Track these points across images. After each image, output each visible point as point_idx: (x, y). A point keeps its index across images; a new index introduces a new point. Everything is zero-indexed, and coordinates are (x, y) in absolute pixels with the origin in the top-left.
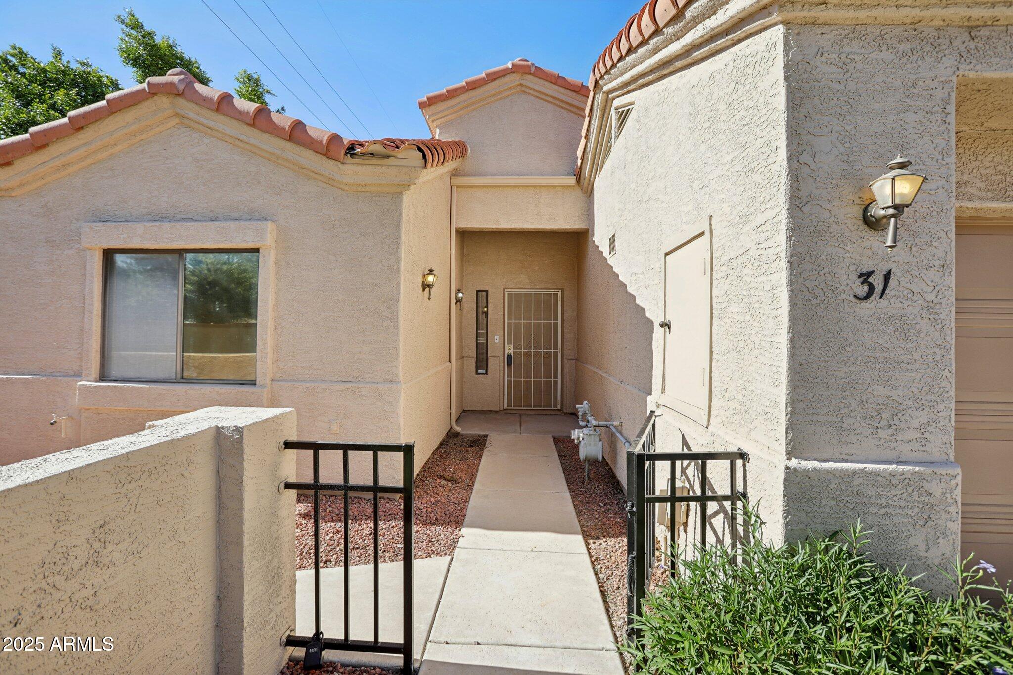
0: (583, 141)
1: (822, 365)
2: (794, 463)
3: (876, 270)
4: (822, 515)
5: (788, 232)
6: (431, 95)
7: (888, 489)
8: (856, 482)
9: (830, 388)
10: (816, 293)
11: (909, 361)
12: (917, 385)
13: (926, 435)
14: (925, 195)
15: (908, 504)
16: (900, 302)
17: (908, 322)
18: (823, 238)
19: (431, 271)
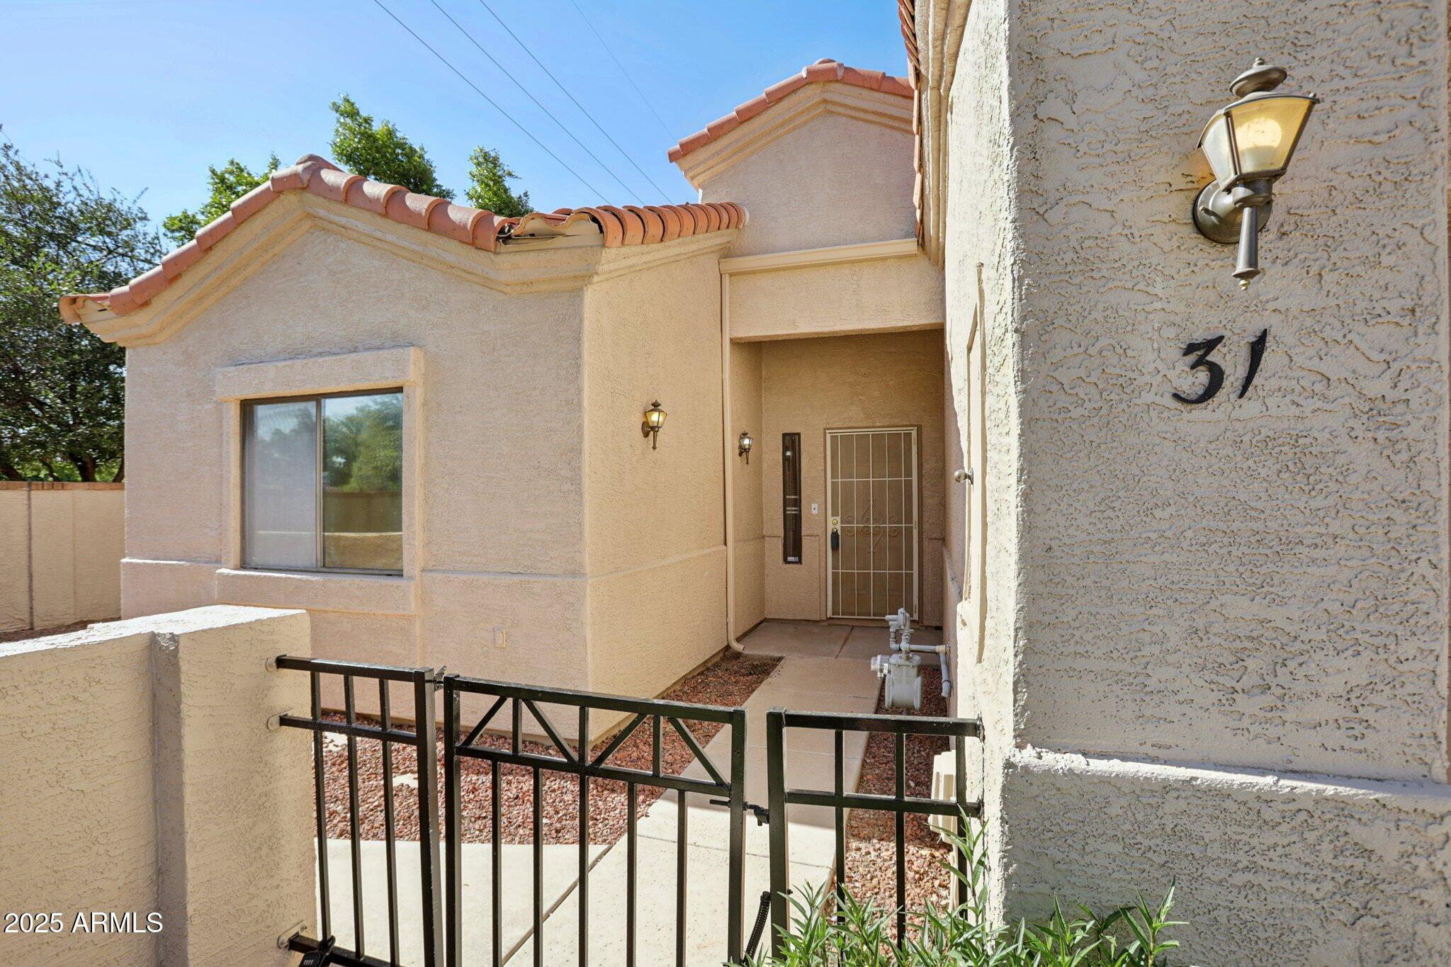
0: (918, 177)
1: (1096, 549)
2: (1027, 756)
3: (1227, 334)
4: (1090, 871)
5: (1016, 268)
6: (685, 139)
7: (1254, 830)
8: (1168, 808)
9: (1115, 600)
10: (1082, 395)
11: (1318, 541)
12: (1341, 596)
13: (1364, 713)
14: (1361, 146)
15: (1307, 870)
16: (1293, 402)
17: (1315, 450)
18: (1095, 274)
19: (656, 406)
